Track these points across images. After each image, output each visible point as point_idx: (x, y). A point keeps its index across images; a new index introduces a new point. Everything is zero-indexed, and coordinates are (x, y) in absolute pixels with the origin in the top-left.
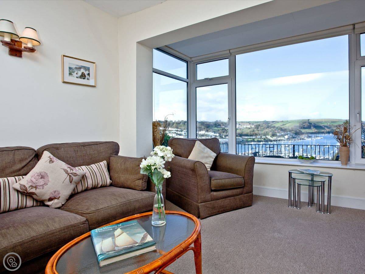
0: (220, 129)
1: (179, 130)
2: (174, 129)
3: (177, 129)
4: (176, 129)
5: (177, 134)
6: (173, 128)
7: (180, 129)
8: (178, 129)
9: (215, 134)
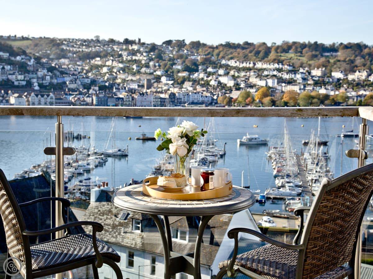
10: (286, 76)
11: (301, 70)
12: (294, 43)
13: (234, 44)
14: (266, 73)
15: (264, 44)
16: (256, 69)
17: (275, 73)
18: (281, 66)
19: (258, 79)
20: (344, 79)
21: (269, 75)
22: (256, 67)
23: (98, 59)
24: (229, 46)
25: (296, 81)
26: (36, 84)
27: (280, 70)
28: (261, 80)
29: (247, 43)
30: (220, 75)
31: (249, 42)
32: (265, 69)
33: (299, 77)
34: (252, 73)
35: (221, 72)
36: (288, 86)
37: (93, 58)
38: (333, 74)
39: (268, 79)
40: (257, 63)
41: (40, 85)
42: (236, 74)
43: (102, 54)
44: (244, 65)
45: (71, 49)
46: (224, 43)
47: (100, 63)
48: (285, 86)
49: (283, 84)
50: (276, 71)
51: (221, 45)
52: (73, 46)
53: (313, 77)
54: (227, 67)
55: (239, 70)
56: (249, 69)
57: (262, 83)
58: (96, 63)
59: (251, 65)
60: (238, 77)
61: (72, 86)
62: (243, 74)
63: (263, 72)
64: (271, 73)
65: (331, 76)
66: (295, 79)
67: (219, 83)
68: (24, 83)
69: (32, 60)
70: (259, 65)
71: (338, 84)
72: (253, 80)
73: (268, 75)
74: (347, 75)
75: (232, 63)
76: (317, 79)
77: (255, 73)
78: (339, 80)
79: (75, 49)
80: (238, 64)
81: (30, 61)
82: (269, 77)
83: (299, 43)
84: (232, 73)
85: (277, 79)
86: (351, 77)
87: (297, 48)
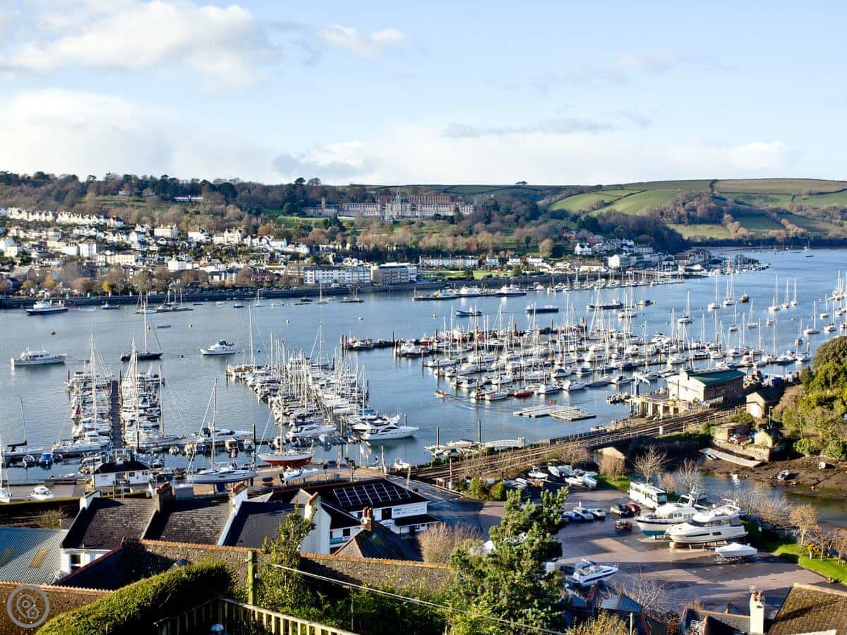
0: (314, 220)
1: (111, 222)
2: (86, 221)
3: (102, 221)
4: (94, 220)
5: (103, 246)
6: (83, 213)
7: (118, 219)
8: (107, 217)
9: (290, 249)
10: (111, 238)
11: (138, 228)
14: (76, 231)
15: (74, 177)
16: (59, 225)
17: (92, 232)
19: (62, 244)
20: (207, 244)
21: (83, 236)
22: (57, 221)
25: (130, 246)
27: (101, 228)
28: (67, 245)
29: (42, 176)
31: (46, 172)
32: (75, 225)
33: (133, 238)
34: (51, 233)
36: (117, 256)
38: (190, 234)
39: (81, 243)
40: (59, 215)
42: (22, 235)
44: (37, 217)
48: (111, 255)
49: (108, 252)
50: (94, 229)
53: (157, 238)
54: (4, 221)
55: (26, 226)
56: (46, 226)
57: (71, 251)
59: (50, 218)
60: (25, 239)
62: (34, 234)
63: (72, 230)
64: (86, 233)
65: (186, 238)
66: (128, 242)
70: (64, 218)
71: (198, 252)
72: (54, 245)
73: (80, 236)
74: (211, 236)
75: (13, 214)
76: (164, 242)
77: (57, 233)
78: (199, 244)
80: (24, 215)
82: (83, 239)
83: (136, 178)
84: (13, 231)
85: (98, 243)
86: (217, 240)
87: (132, 186)
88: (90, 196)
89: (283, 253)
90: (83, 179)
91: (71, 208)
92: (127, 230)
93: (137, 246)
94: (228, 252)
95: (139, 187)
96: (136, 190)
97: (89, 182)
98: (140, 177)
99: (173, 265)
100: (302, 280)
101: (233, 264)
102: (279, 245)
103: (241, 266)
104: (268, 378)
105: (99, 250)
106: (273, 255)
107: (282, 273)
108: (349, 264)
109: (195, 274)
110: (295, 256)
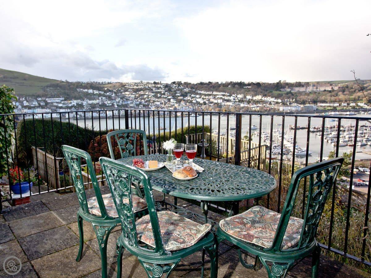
0: (283, 92)
2: (220, 93)
4: (222, 93)
6: (219, 91)
7: (228, 93)
9: (276, 101)
10: (226, 98)
11: (233, 95)
12: (231, 82)
13: (204, 83)
14: (217, 97)
15: (218, 83)
16: (213, 95)
17: (221, 96)
18: (224, 93)
19: (214, 100)
20: (251, 99)
23: (142, 91)
24: (202, 84)
26: (116, 105)
27: (224, 95)
29: (210, 83)
30: (197, 98)
31: (211, 82)
32: (217, 95)
33: (232, 98)
34: (211, 97)
35: (198, 96)
36: (227, 103)
37: (140, 91)
39: (218, 99)
40: (213, 92)
41: (118, 105)
42: (204, 97)
43: (144, 89)
44: (208, 93)
45: (130, 87)
46: (199, 83)
47: (143, 93)
49: (225, 102)
51: (198, 84)
52: (130, 86)
53: (238, 98)
54: (200, 94)
55: (205, 95)
56: (210, 95)
57: (216, 101)
58: (141, 93)
59: (211, 93)
60: (205, 99)
61: (131, 105)
62: (207, 97)
65: (246, 98)
66: (230, 99)
67: (197, 101)
68: (111, 104)
69: (114, 94)
70: (215, 93)
71: (249, 102)
72: (212, 100)
74: (253, 97)
75: (203, 92)
76: (240, 99)
77: (213, 97)
78: (249, 99)
79: (131, 87)
80: (205, 93)
81: (113, 95)
83: (233, 82)
84: (202, 97)
85: (223, 99)
86: (254, 98)
87: (232, 85)
88: (221, 87)
89: (273, 102)
90: (220, 83)
91: (217, 91)
92: (230, 96)
93: (232, 100)
94: (257, 101)
95: (234, 84)
96: (233, 85)
97: (221, 84)
98: (234, 82)
99: (242, 105)
100: (279, 110)
101: (259, 105)
102: (273, 99)
103: (261, 105)
104: (266, 135)
105: (223, 101)
106: (270, 102)
107: (273, 107)
108: (294, 105)
109: (248, 108)
110: (277, 103)
